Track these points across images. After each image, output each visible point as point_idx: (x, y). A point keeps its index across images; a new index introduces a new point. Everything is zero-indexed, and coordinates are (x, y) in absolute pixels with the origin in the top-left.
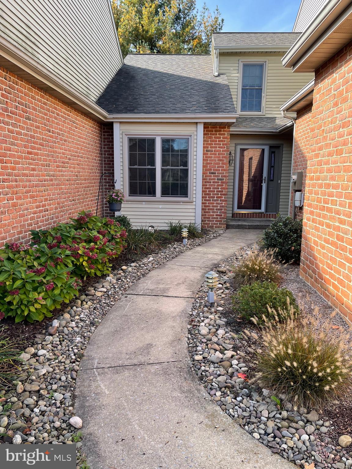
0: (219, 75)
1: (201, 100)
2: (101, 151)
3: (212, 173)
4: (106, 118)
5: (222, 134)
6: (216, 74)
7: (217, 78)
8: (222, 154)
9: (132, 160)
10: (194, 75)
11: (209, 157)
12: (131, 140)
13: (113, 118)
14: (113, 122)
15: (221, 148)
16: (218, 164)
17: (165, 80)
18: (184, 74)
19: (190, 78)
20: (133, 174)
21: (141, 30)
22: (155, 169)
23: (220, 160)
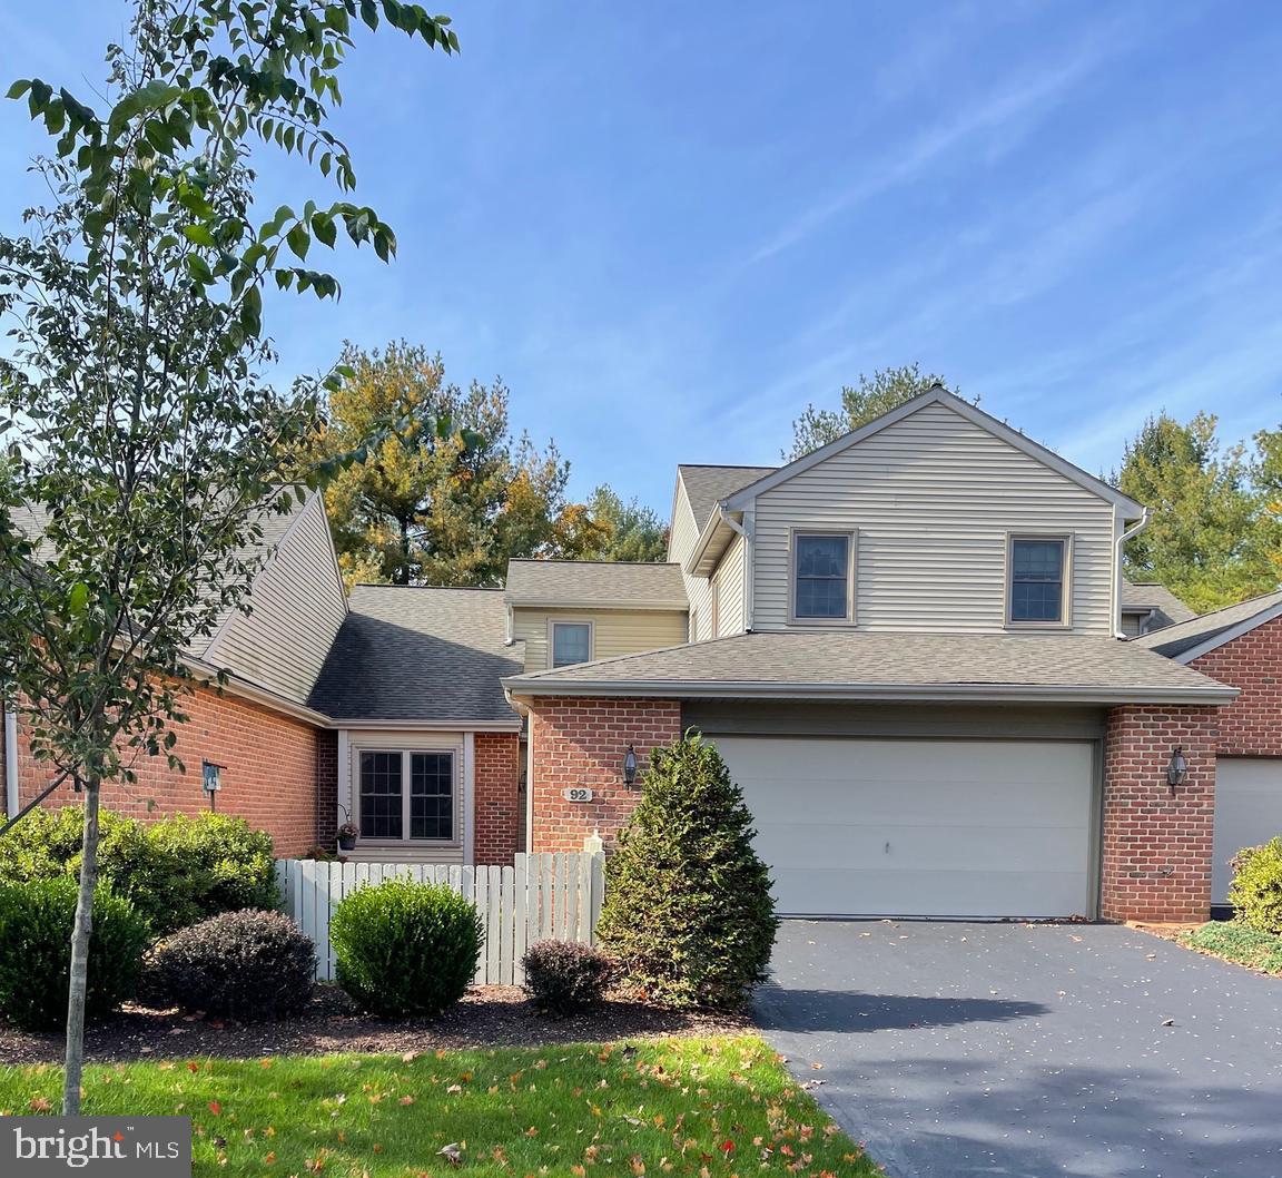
0: (513, 643)
1: (474, 695)
2: (317, 770)
3: (492, 804)
4: (327, 724)
5: (505, 747)
6: (509, 641)
7: (510, 648)
8: (506, 776)
9: (366, 785)
10: (472, 641)
11: (487, 780)
12: (363, 755)
13: (339, 725)
14: (337, 731)
15: (505, 766)
16: (499, 790)
17: (421, 650)
18: (454, 639)
19: (463, 647)
20: (366, 805)
21: (379, 484)
22: (401, 798)
23: (504, 785)
